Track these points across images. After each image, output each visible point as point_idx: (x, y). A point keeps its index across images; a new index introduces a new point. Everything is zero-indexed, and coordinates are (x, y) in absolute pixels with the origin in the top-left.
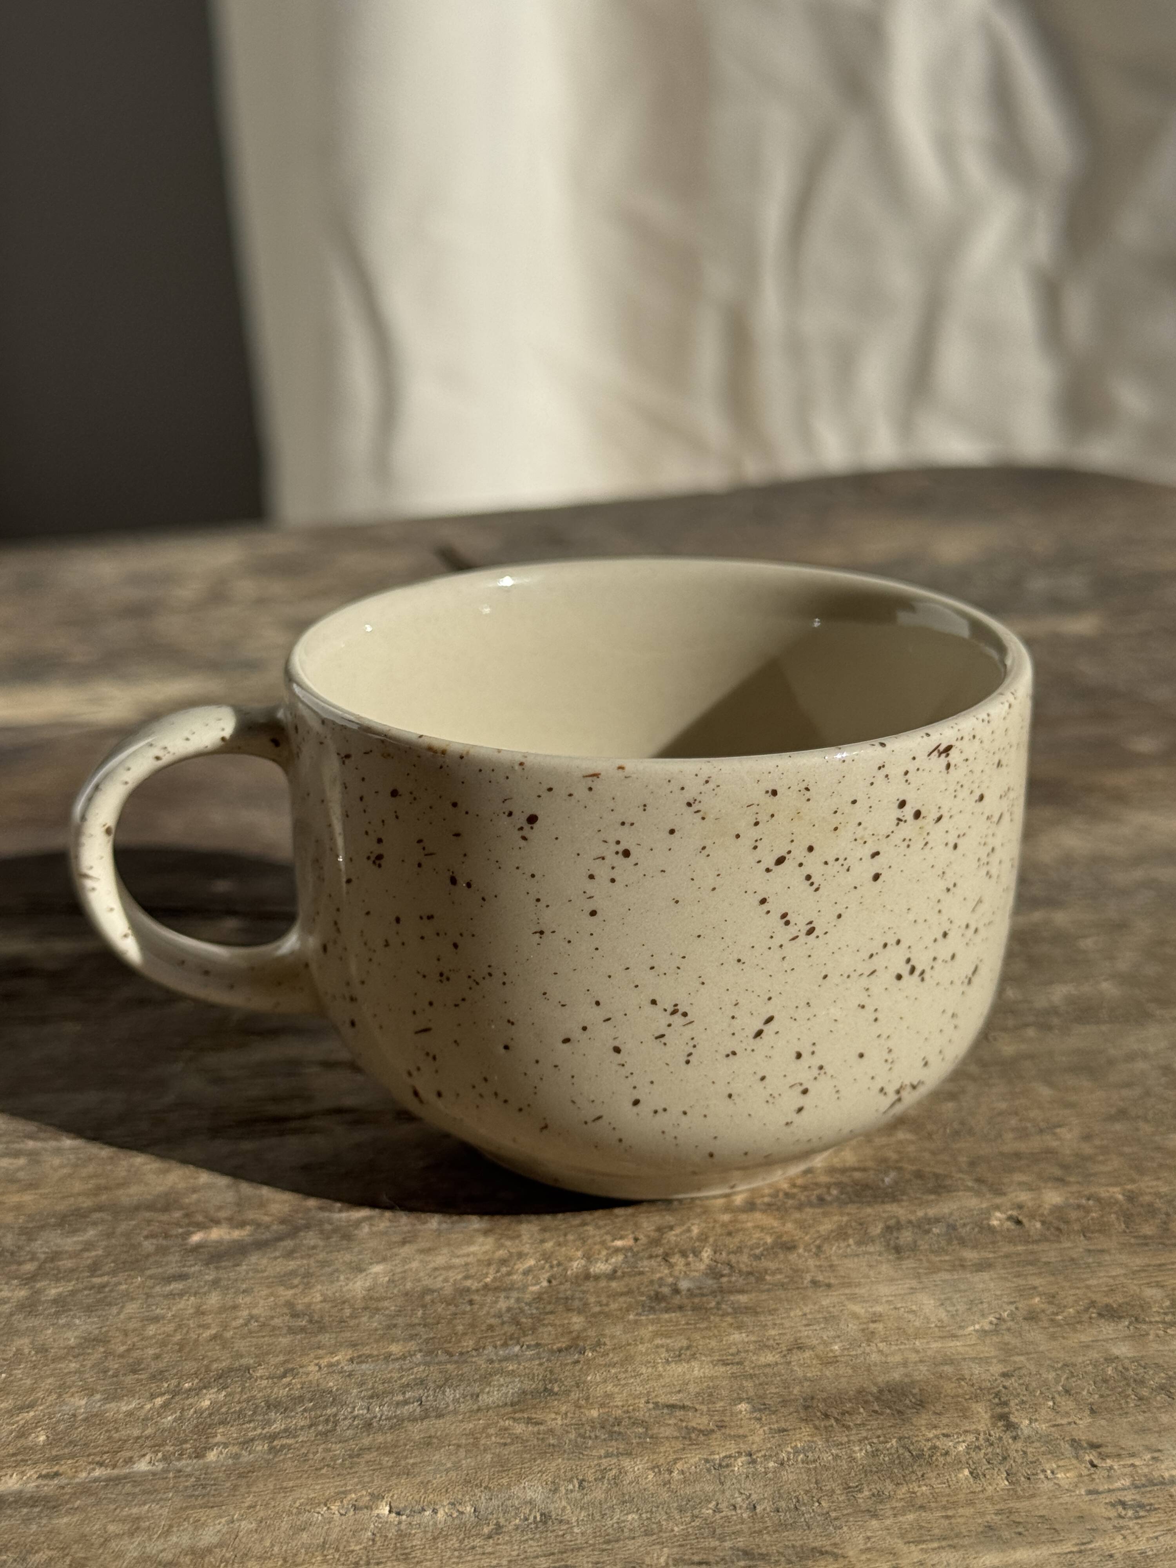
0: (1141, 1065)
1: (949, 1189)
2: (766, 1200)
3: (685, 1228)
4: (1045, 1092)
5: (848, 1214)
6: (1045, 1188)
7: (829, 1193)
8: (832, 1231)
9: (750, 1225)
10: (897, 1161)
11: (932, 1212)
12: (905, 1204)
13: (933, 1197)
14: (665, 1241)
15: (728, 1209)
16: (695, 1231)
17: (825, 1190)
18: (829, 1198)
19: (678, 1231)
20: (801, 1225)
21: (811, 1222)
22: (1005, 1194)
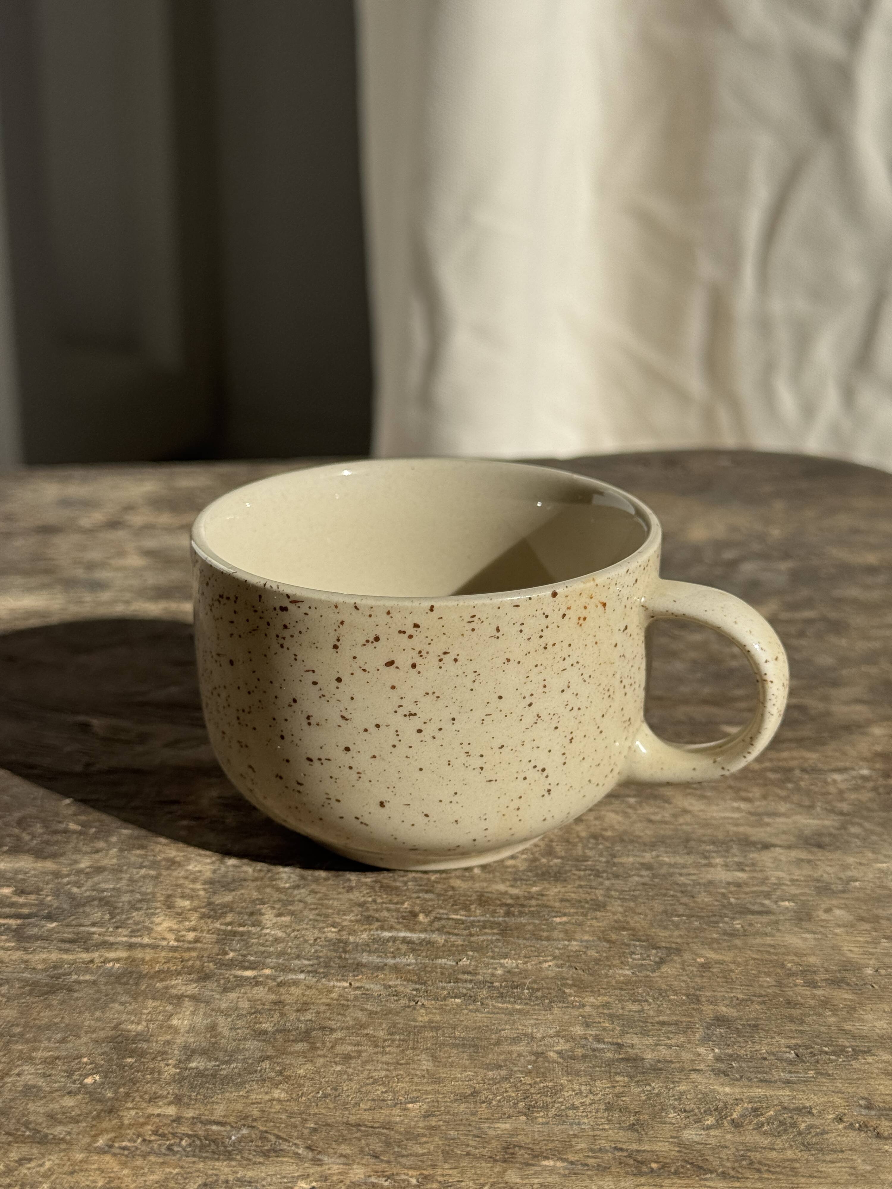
0: (521, 1048)
1: (277, 1152)
2: (124, 1144)
3: (40, 1162)
4: (426, 1064)
5: (181, 1167)
6: (358, 1163)
7: (179, 1145)
8: (157, 1183)
9: (95, 1166)
10: (255, 1120)
11: (250, 1174)
12: (233, 1163)
13: (261, 1160)
14: (16, 1173)
15: (88, 1149)
16: (48, 1164)
17: (178, 1141)
18: (176, 1149)
19: (32, 1164)
20: (137, 1172)
21: (146, 1170)
22: (321, 1165)
